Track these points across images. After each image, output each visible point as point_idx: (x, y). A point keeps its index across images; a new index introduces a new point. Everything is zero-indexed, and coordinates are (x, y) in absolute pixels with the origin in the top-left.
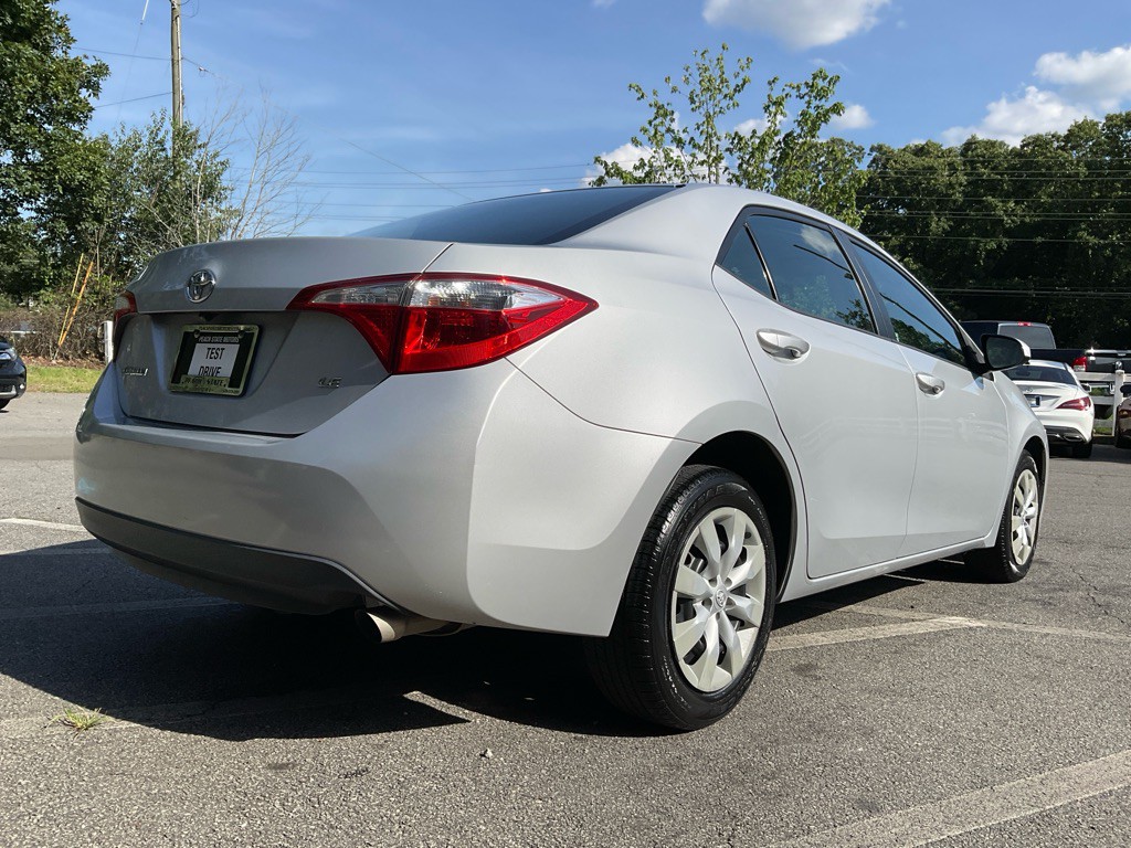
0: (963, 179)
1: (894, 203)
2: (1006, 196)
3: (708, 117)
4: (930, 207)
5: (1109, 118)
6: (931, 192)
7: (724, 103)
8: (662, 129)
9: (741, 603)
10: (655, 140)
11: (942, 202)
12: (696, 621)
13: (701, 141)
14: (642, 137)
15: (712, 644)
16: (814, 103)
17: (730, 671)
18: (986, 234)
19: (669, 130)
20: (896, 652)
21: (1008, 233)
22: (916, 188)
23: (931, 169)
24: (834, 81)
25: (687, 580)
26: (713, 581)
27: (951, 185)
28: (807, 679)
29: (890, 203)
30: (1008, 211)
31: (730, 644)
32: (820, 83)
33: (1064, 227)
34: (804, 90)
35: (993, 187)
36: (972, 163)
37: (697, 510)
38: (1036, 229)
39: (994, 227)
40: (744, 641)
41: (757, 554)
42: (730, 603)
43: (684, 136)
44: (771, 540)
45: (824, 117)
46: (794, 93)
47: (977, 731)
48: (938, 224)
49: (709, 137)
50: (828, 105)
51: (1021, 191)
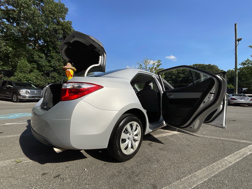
0: (177, 72)
1: (169, 75)
2: (181, 74)
3: (146, 66)
4: (173, 75)
5: (193, 65)
6: (173, 74)
7: (148, 64)
8: (141, 67)
9: (136, 138)
10: (140, 68)
11: (174, 75)
12: (126, 143)
13: (145, 68)
14: (139, 68)
15: (130, 146)
16: (158, 63)
17: (134, 149)
18: (180, 78)
19: (142, 67)
20: (165, 140)
21: (182, 78)
22: (171, 73)
23: (173, 71)
24: (160, 61)
25: (123, 136)
26: (130, 135)
27: (175, 73)
28: (150, 146)
29: (168, 75)
30: (182, 75)
31: (134, 145)
32: (159, 61)
33: (188, 77)
34: (157, 62)
35: (180, 73)
36: (178, 70)
37: (125, 123)
38: (185, 77)
39: (180, 77)
40: (136, 144)
41: (139, 129)
42: (134, 138)
43: (143, 68)
44: (142, 125)
45: (159, 65)
46: (156, 62)
47: (178, 160)
48: (174, 77)
49: (146, 68)
50: (160, 64)
51: (183, 73)
